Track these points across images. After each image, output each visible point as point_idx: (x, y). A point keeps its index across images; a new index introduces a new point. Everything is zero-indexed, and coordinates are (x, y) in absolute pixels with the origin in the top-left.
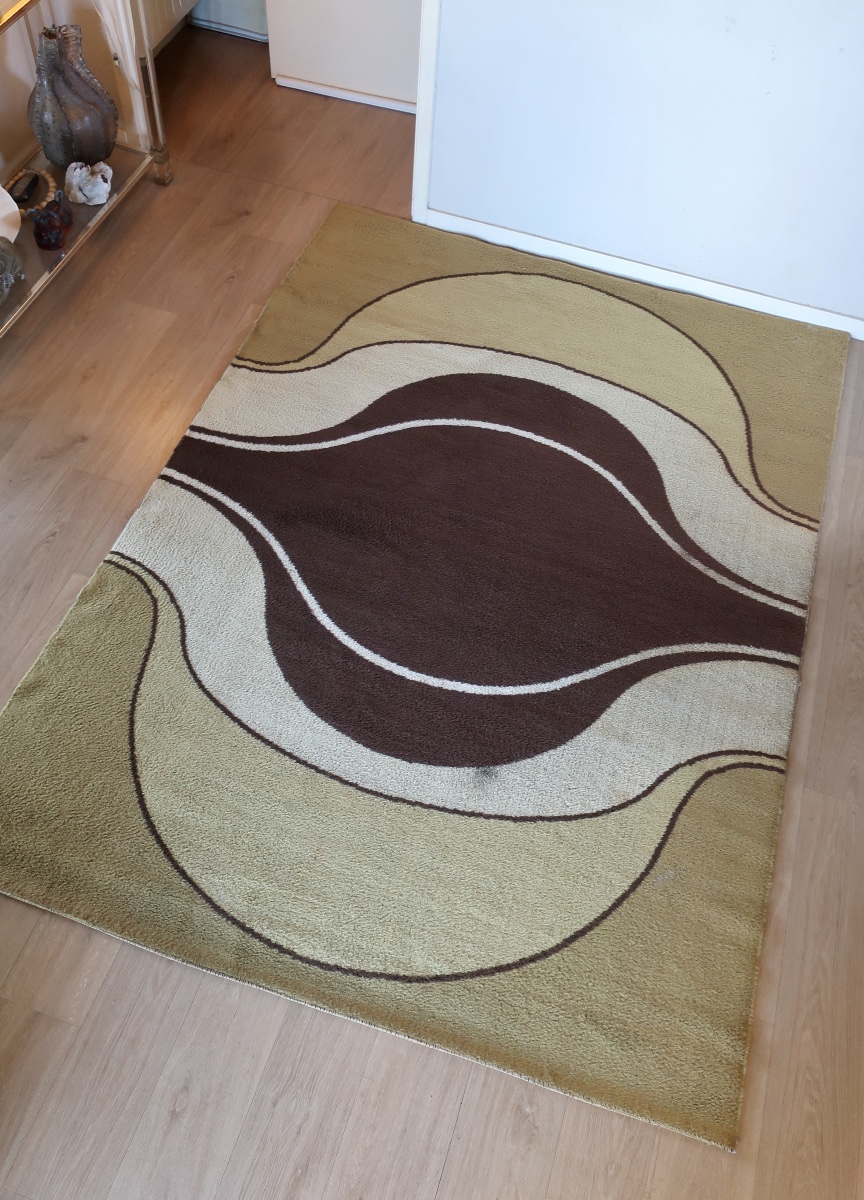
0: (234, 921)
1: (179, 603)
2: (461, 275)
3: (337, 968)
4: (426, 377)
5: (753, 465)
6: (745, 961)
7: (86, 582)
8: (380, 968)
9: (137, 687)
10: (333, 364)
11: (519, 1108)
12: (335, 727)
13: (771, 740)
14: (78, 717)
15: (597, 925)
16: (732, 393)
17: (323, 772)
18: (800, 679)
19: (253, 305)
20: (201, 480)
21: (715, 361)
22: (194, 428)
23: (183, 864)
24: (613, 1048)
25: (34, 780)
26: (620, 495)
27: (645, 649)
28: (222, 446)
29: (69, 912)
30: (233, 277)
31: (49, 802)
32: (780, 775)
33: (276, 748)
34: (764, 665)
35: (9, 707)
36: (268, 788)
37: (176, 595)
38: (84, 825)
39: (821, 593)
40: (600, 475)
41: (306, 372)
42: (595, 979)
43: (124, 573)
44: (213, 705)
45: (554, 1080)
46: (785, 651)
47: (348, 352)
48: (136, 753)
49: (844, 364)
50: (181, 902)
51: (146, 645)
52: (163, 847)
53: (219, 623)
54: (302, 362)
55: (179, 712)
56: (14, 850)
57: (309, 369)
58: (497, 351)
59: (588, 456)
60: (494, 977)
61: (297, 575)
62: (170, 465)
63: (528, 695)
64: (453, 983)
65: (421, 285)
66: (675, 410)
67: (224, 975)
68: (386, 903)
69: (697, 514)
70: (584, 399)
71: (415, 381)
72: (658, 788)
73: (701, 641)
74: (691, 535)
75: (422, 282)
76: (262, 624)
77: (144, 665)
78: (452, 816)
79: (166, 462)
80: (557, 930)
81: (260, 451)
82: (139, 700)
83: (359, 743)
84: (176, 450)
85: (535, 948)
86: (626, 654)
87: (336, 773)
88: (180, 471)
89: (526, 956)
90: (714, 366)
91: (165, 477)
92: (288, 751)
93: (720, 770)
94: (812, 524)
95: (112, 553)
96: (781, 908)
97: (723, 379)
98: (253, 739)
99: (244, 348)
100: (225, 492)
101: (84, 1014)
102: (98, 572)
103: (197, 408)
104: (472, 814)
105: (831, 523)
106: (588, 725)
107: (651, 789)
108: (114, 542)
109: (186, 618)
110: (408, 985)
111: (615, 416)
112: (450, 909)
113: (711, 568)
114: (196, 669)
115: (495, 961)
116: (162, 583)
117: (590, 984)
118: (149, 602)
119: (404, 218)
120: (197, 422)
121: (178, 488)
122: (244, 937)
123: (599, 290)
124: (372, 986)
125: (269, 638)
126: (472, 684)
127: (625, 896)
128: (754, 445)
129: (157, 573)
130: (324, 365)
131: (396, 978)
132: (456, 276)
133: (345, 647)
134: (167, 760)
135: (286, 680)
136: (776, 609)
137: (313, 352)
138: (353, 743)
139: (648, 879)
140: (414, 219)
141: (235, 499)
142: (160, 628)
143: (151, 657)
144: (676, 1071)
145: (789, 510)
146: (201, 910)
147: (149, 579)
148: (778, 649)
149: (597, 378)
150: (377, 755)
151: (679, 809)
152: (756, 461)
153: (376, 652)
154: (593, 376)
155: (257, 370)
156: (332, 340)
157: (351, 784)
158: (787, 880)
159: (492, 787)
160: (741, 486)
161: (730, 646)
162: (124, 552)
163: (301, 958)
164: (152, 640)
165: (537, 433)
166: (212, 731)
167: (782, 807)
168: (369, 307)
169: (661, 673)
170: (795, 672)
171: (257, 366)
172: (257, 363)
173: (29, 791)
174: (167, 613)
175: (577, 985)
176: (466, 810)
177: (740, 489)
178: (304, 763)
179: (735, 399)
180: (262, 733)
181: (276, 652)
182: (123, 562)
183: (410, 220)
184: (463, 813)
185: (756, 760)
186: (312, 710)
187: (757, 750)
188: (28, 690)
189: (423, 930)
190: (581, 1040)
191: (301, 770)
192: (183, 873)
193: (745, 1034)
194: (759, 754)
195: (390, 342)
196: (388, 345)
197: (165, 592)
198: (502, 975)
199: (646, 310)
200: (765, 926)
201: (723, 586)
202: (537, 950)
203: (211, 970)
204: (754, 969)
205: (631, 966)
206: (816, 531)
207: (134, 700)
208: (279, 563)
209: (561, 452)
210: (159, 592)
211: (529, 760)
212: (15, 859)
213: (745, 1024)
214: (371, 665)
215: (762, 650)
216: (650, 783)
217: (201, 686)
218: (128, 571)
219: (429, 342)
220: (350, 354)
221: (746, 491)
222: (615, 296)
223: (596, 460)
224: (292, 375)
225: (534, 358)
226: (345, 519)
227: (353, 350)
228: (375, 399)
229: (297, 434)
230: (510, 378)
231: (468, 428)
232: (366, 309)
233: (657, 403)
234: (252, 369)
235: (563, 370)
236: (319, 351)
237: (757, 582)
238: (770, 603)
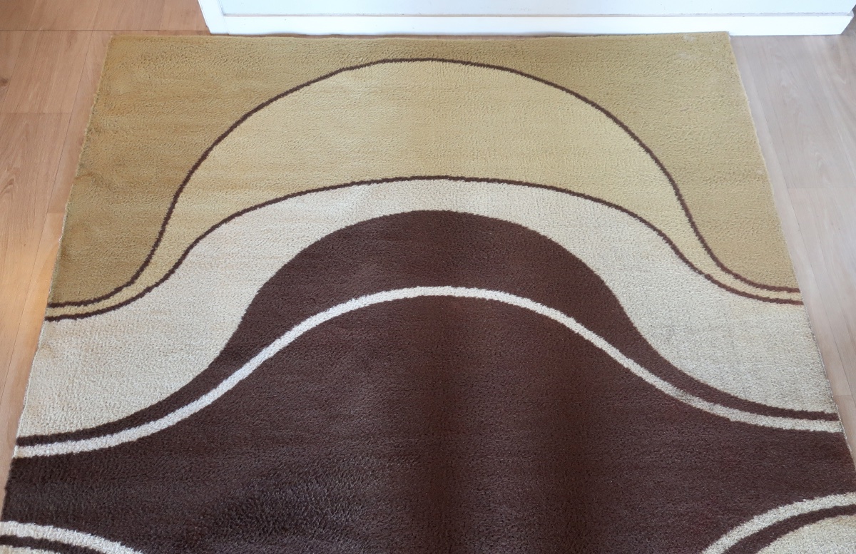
2: (292, 91)
4: (297, 251)
5: (701, 239)
10: (177, 271)
16: (642, 149)
19: (49, 217)
20: (56, 524)
21: (609, 114)
22: (22, 442)
26: (579, 337)
28: (69, 456)
30: (11, 183)
34: (828, 522)
39: (842, 389)
40: (547, 318)
41: (148, 295)
47: (191, 247)
49: (738, 73)
54: (138, 281)
57: (149, 289)
58: (369, 183)
59: (524, 296)
62: (6, 517)
65: (249, 119)
66: (593, 195)
69: (671, 330)
70: (491, 216)
71: (286, 260)
74: (676, 363)
75: (249, 114)
81: (123, 444)
84: (7, 489)
88: (23, 520)
90: (610, 121)
91: (3, 540)
94: (794, 297)
97: (626, 135)
99: (56, 288)
100: (94, 533)
105: (810, 287)
111: (532, 227)
113: (716, 402)
119: (199, 33)
120: (25, 431)
123: (453, 61)
128: (692, 212)
130: (166, 277)
132: (286, 93)
136: (805, 434)
137: (147, 263)
140: (212, 30)
141: (113, 538)
145: (763, 287)
149: (493, 181)
152: (703, 233)
154: (488, 180)
155: (82, 316)
156: (166, 235)
160: (701, 273)
161: (782, 509)
168: (197, 172)
171: (81, 310)
172: (78, 304)
177: (701, 278)
179: (648, 156)
183: (208, 32)
195: (239, 214)
196: (237, 219)
199: (512, 71)
201: (739, 423)
206: (800, 303)
209: (491, 301)
215: (817, 500)
219: (285, 198)
220: (195, 249)
221: (708, 277)
222: (472, 64)
223: (535, 299)
224: (131, 307)
225: (413, 178)
226: (267, 510)
227: (197, 241)
228: (246, 306)
229: (165, 396)
230: (396, 216)
231: (372, 306)
232: (193, 177)
233: (570, 192)
234: (75, 317)
235: (452, 183)
236: (154, 259)
237: (773, 403)
238: (798, 428)
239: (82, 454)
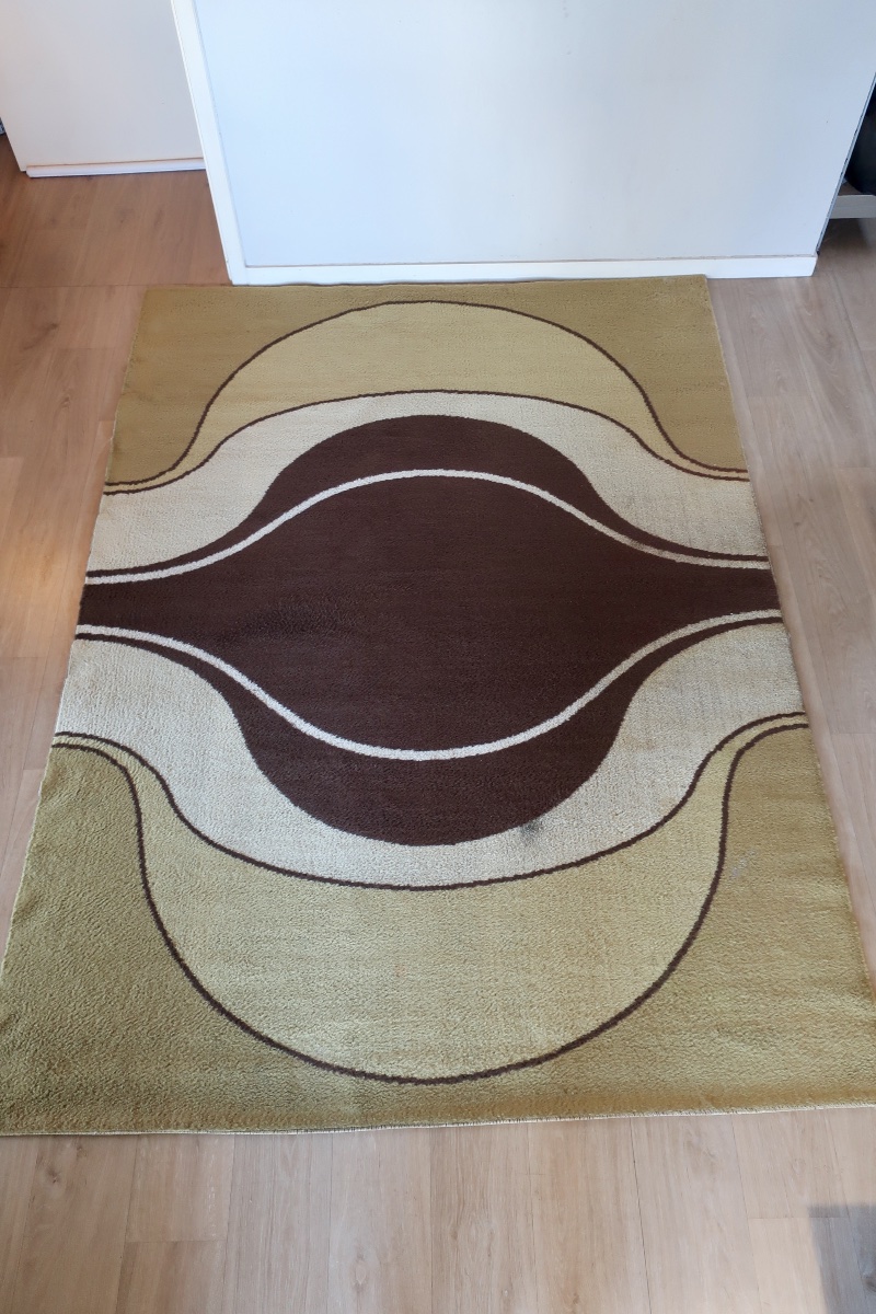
0: (342, 1070)
1: (152, 764)
2: (306, 328)
3: (463, 1077)
4: (312, 445)
5: (664, 434)
6: (841, 920)
7: (41, 775)
8: (505, 1061)
9: (143, 867)
10: (211, 460)
11: (690, 1144)
12: (364, 835)
13: (784, 700)
14: (93, 920)
15: (695, 938)
16: (617, 368)
17: (371, 886)
18: (788, 630)
19: (100, 424)
20: (122, 626)
21: (589, 342)
22: (91, 574)
23: (266, 1032)
24: (755, 1051)
25: (72, 1004)
26: (551, 504)
27: (634, 651)
28: (130, 583)
29: (168, 1126)
30: (67, 400)
31: (98, 1020)
32: (806, 730)
33: (313, 878)
34: (751, 628)
35: (12, 937)
36: (322, 922)
37: (144, 757)
38: (146, 1031)
39: (775, 540)
40: (524, 491)
41: (187, 477)
42: (712, 991)
43: (80, 752)
44: (230, 857)
45: (713, 1104)
46: (764, 608)
47: (222, 443)
48: (169, 936)
49: (711, 307)
50: (279, 1073)
51: (134, 820)
52: (238, 1022)
53: (202, 771)
54: (178, 468)
55: (198, 877)
56: (81, 1085)
57: (188, 473)
58: (374, 395)
59: (505, 476)
60: (617, 1027)
61: (263, 693)
62: (82, 621)
63: (541, 736)
64: (581, 1048)
65: (269, 349)
66: (572, 403)
67: (353, 1128)
68: (485, 994)
69: (632, 499)
70: (479, 418)
71: (303, 452)
72: (699, 784)
73: (683, 624)
74: (633, 522)
75: (269, 346)
76: (248, 756)
77: (141, 841)
78: (514, 882)
79: (76, 618)
80: (659, 957)
81: (172, 577)
82: (150, 880)
83: (394, 843)
84: (82, 603)
85: (645, 984)
86: (618, 663)
87: (385, 882)
88: (96, 623)
89: (641, 995)
90: (590, 347)
91: (81, 636)
92: (327, 877)
93: (750, 745)
94: (742, 475)
95: (58, 734)
96: (854, 859)
97: (604, 357)
98: (286, 878)
99: (110, 471)
100: (152, 631)
101: (225, 1225)
102: (51, 760)
103: (86, 553)
104: (533, 874)
105: (758, 467)
106: (610, 745)
107: (693, 787)
108: (55, 722)
109: (165, 777)
110: (539, 1066)
111: (515, 426)
112: (549, 976)
113: (664, 549)
114: (197, 826)
115: (613, 1010)
116: (124, 748)
117: (710, 998)
118: (119, 774)
119: (222, 285)
120: (93, 566)
121: (101, 642)
122: (358, 1083)
123: (450, 302)
124: (505, 1081)
125: (261, 768)
126: (482, 743)
127: (709, 901)
128: (658, 414)
129: (115, 740)
130: (202, 464)
131: (524, 1064)
132: (301, 330)
133: (342, 750)
134: (205, 932)
135: (296, 805)
136: (741, 569)
137: (185, 455)
138: (389, 845)
139: (724, 876)
140: (235, 282)
141: (166, 635)
142: (142, 797)
143: (145, 830)
144: (820, 1050)
145: (715, 468)
146: (303, 1072)
147: (109, 749)
148: (757, 608)
149: (483, 393)
150: (417, 849)
151: (726, 797)
152: (666, 429)
153: (374, 744)
154: (478, 393)
155: (134, 492)
156: (200, 435)
157: (404, 888)
158: (848, 827)
159: (543, 839)
160: (662, 459)
161: (713, 620)
162: (70, 729)
163: (423, 1082)
164: (138, 813)
165: (447, 468)
166: (240, 884)
167: (819, 760)
168: (225, 389)
169: (658, 670)
170: (781, 625)
171: (133, 487)
172: (130, 483)
173: (72, 1017)
174: (142, 779)
175: (698, 1003)
176: (527, 872)
177: (662, 462)
178: (348, 883)
179: (623, 373)
180: (292, 868)
181: (273, 780)
182: (73, 741)
183: (231, 284)
184: (525, 876)
185: (778, 723)
186: (334, 827)
187: (775, 714)
188: (26, 911)
189: (531, 1007)
190: (722, 1055)
191: (348, 891)
192: (269, 1042)
193: (868, 991)
194: (779, 716)
195: (261, 419)
196: (260, 423)
197: (132, 758)
198: (625, 1022)
199: (503, 309)
200: (846, 879)
201: (683, 564)
202: (648, 984)
203: (339, 1129)
204: (852, 926)
205: (741, 966)
206: (747, 480)
207: (145, 882)
208: (239, 686)
209: (478, 479)
210: (125, 759)
211: (568, 800)
212: (87, 1094)
213: (864, 980)
214: (376, 760)
215: (743, 614)
216: (689, 781)
217: (210, 842)
218: (83, 748)
219: (301, 407)
220: (225, 444)
221: (668, 462)
222: (467, 304)
223: (515, 478)
224: (173, 485)
225: (413, 392)
226: (289, 618)
227: (227, 439)
228: (269, 484)
229: (203, 545)
230: (397, 420)
231: (375, 484)
232: (222, 392)
233: (551, 401)
234: (128, 492)
235: (447, 395)
236: (191, 451)
237: (713, 549)
238: (732, 566)
239: (139, 583)
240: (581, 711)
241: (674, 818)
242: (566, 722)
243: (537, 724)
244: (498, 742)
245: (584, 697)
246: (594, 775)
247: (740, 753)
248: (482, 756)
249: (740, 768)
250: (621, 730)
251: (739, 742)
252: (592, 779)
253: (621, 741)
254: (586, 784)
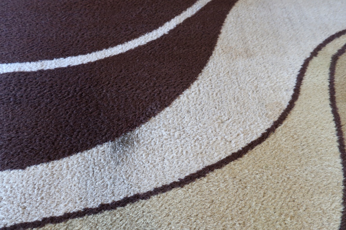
63: (139, 48)
106: (210, 54)
151: (333, 99)
240: (178, 26)
241: (285, 122)
242: (164, 35)
243: (136, 36)
244: (94, 54)
245: (182, 15)
246: (196, 83)
247: (335, 59)
248: (74, 67)
249: (338, 70)
250: (219, 42)
251: (332, 49)
252: (194, 86)
253: (220, 51)
254: (187, 92)
